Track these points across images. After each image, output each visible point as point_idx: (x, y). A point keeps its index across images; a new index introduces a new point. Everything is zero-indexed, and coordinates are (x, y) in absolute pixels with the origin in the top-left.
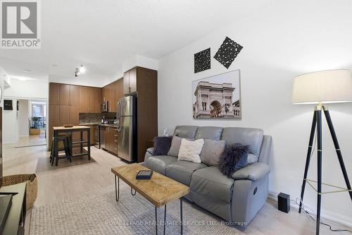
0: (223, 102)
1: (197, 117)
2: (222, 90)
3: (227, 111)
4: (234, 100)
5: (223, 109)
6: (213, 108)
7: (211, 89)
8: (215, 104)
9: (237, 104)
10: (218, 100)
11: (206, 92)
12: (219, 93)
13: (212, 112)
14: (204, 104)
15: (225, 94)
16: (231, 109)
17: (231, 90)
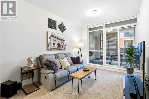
0: (61, 44)
1: (50, 50)
2: (61, 40)
3: (63, 47)
4: (65, 44)
5: (62, 47)
6: (58, 46)
7: (58, 39)
8: (59, 44)
9: (65, 45)
10: (60, 43)
11: (55, 39)
12: (60, 41)
13: (57, 48)
14: (54, 44)
15: (62, 42)
16: (64, 47)
17: (64, 41)
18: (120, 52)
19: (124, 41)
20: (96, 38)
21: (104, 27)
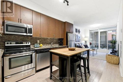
18: (108, 43)
19: (112, 35)
20: (92, 34)
21: (99, 30)
